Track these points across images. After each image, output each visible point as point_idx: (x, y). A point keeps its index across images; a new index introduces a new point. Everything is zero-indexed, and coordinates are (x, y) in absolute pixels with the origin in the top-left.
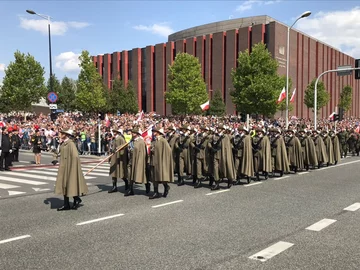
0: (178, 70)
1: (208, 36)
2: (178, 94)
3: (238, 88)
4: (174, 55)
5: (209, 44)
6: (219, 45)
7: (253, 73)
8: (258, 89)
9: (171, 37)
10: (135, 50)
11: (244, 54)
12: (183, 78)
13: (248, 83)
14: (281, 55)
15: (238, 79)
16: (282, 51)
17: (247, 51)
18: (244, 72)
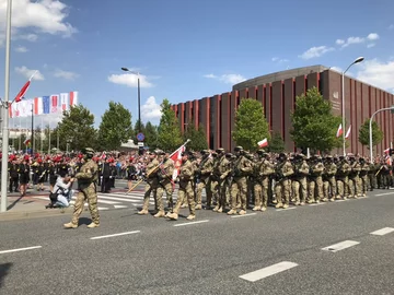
0: (243, 113)
1: (268, 85)
2: (243, 133)
3: (297, 127)
4: (238, 103)
5: (268, 91)
6: (278, 92)
7: (310, 114)
8: (315, 127)
9: (235, 87)
10: (205, 99)
11: (301, 98)
12: (247, 119)
13: (305, 123)
14: (335, 99)
15: (297, 120)
16: (336, 96)
17: (303, 95)
18: (302, 113)
